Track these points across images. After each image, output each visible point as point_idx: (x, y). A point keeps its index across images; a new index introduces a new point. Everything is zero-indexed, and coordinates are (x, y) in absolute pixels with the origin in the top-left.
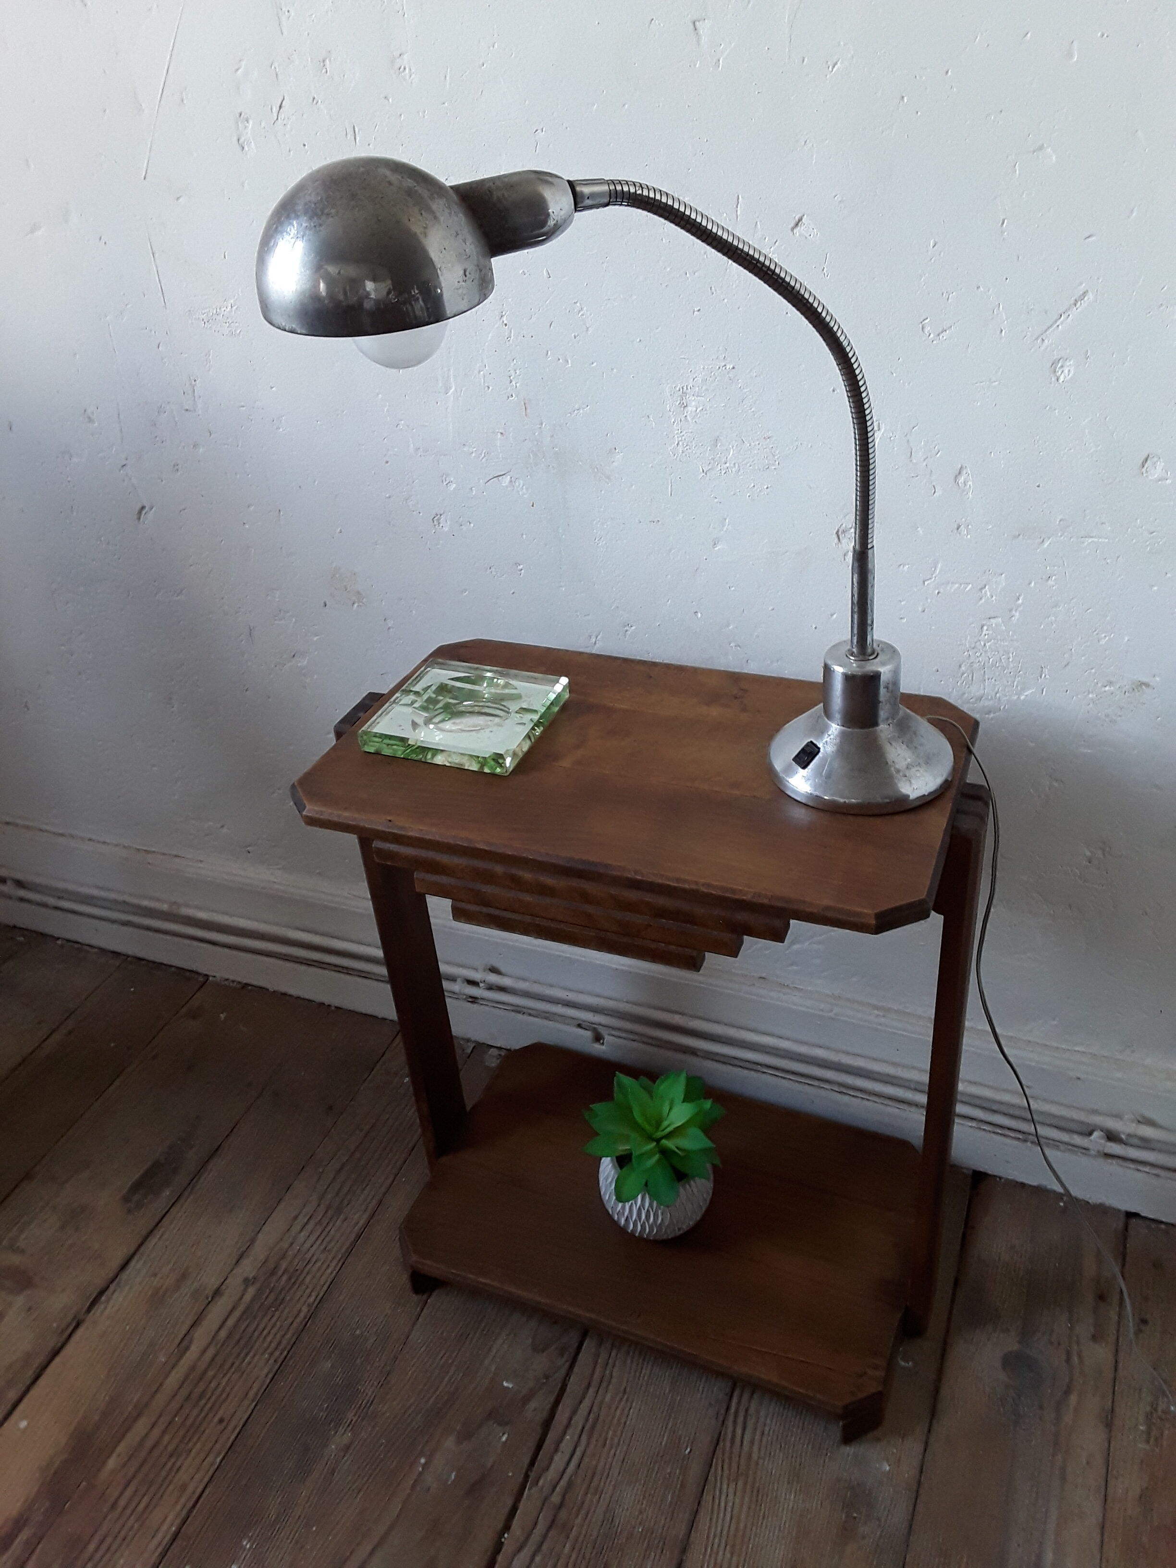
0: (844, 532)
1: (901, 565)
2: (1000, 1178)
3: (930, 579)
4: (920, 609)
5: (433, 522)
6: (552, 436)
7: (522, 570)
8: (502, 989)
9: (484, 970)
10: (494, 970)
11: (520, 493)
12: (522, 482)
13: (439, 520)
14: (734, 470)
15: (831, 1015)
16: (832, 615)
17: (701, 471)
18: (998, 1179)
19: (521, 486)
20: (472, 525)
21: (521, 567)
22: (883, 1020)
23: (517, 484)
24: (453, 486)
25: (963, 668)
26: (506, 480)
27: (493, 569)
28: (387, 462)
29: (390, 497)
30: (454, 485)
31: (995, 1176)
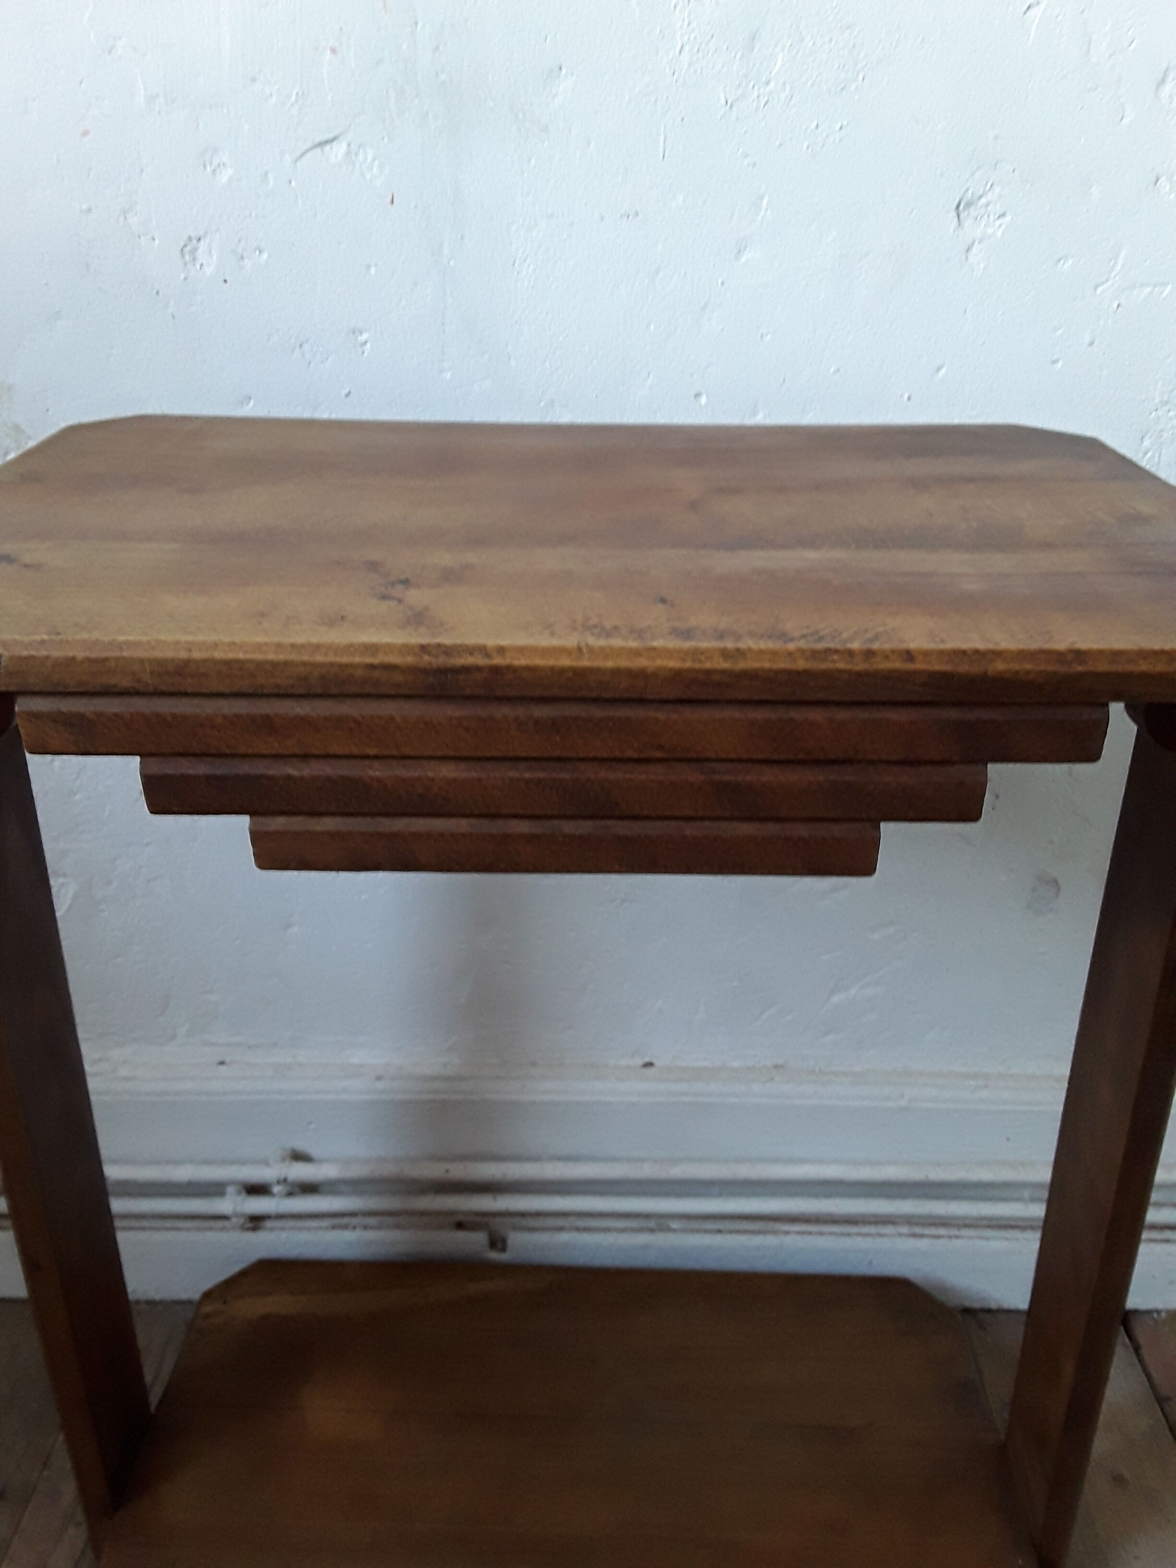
0: (969, 205)
1: (1059, 260)
2: (1158, 1312)
3: (1107, 281)
4: (1087, 340)
5: (183, 255)
6: (437, 48)
7: (366, 343)
8: (309, 1188)
9: (283, 1160)
10: (299, 1157)
11: (368, 177)
12: (370, 153)
13: (194, 251)
14: (782, 96)
15: (903, 1103)
16: (939, 369)
17: (723, 102)
18: (1155, 1315)
19: (369, 159)
20: (265, 256)
21: (365, 336)
22: (985, 1094)
23: (361, 157)
24: (225, 176)
25: (1147, 443)
26: (339, 150)
27: (306, 347)
28: (86, 133)
29: (89, 210)
30: (230, 172)
31: (1149, 1312)
